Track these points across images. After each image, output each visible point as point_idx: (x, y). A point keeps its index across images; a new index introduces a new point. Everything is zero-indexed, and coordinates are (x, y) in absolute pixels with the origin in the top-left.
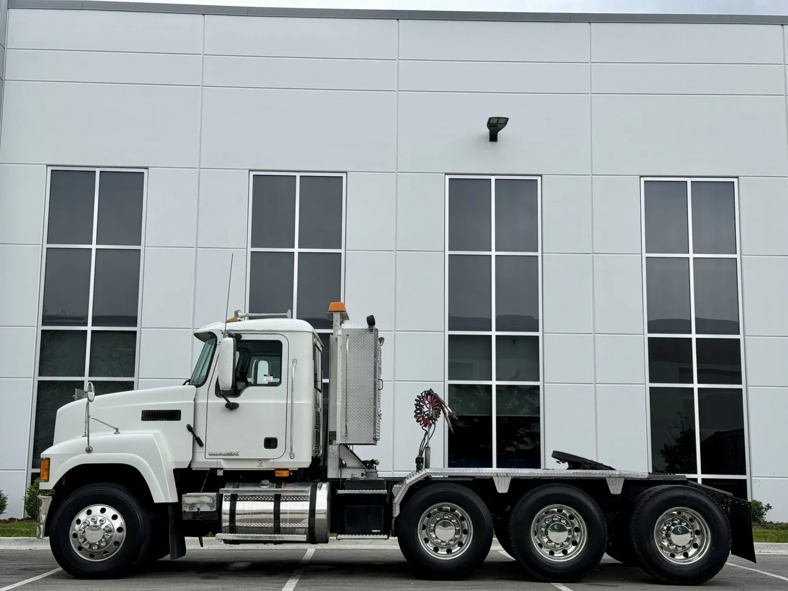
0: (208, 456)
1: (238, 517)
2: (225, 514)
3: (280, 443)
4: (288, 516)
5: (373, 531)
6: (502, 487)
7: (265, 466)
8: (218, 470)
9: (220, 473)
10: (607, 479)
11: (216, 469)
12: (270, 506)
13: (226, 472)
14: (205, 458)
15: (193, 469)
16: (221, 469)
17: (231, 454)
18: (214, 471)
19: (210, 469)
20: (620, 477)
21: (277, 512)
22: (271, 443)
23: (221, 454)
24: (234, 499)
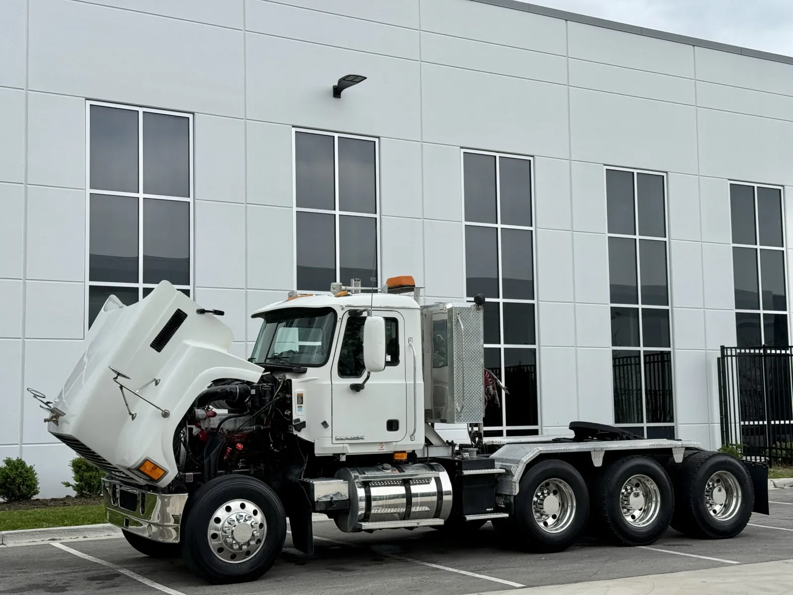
0: (334, 441)
1: (374, 503)
2: (361, 500)
3: (401, 425)
4: (419, 499)
5: (487, 510)
6: (598, 462)
7: (386, 450)
8: (341, 455)
9: (343, 459)
10: (673, 449)
11: (339, 455)
12: (401, 490)
13: (350, 458)
14: (332, 443)
15: (316, 455)
16: (343, 454)
17: (358, 438)
18: (337, 456)
19: (333, 454)
20: (682, 447)
21: (409, 496)
22: (392, 425)
23: (348, 439)
24: (366, 485)
